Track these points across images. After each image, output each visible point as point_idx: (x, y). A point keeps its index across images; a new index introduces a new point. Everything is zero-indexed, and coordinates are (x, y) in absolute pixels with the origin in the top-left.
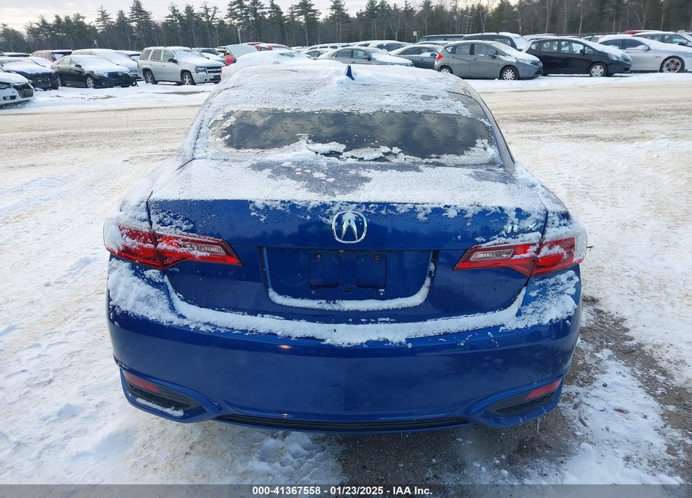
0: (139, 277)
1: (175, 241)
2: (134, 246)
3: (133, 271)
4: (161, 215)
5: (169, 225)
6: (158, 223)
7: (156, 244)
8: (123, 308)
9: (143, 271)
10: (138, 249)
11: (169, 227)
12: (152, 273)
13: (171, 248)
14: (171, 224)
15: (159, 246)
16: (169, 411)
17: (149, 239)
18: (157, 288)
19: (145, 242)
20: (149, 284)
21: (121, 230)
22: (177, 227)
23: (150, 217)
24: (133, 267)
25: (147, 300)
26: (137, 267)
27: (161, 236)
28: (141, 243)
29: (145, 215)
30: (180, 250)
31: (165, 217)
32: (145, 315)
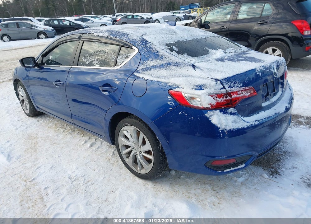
0: (226, 114)
1: (239, 92)
2: (222, 101)
3: (222, 112)
4: (229, 84)
5: (233, 87)
6: (228, 88)
7: (231, 96)
8: (228, 129)
9: (226, 111)
10: (224, 101)
11: (234, 88)
12: (231, 110)
13: (238, 96)
14: (234, 86)
15: (233, 97)
16: (239, 167)
17: (228, 96)
18: (235, 115)
19: (226, 97)
20: (231, 115)
21: (212, 96)
22: (237, 87)
23: (224, 87)
24: (221, 111)
25: (234, 121)
26: (223, 110)
27: (233, 92)
28: (224, 99)
29: (222, 86)
30: (241, 96)
31: (231, 84)
32: (238, 127)
